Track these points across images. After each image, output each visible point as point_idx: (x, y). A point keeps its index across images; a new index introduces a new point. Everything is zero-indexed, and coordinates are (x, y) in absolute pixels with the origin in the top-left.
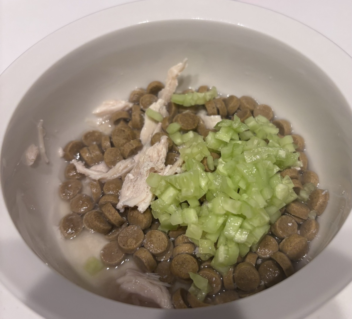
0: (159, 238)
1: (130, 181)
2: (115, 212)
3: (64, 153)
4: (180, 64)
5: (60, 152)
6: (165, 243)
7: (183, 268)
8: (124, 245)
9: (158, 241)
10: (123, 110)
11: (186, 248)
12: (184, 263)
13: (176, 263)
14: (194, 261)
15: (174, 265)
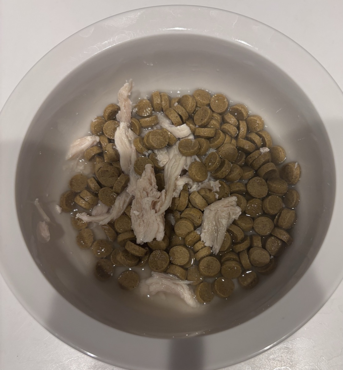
0: (181, 252)
1: (137, 217)
2: (140, 248)
3: (61, 208)
4: (127, 84)
5: (58, 209)
6: (187, 254)
7: (210, 270)
8: (157, 269)
9: (182, 255)
10: (92, 146)
11: (205, 251)
12: (209, 265)
13: (203, 267)
14: (215, 260)
15: (203, 270)
